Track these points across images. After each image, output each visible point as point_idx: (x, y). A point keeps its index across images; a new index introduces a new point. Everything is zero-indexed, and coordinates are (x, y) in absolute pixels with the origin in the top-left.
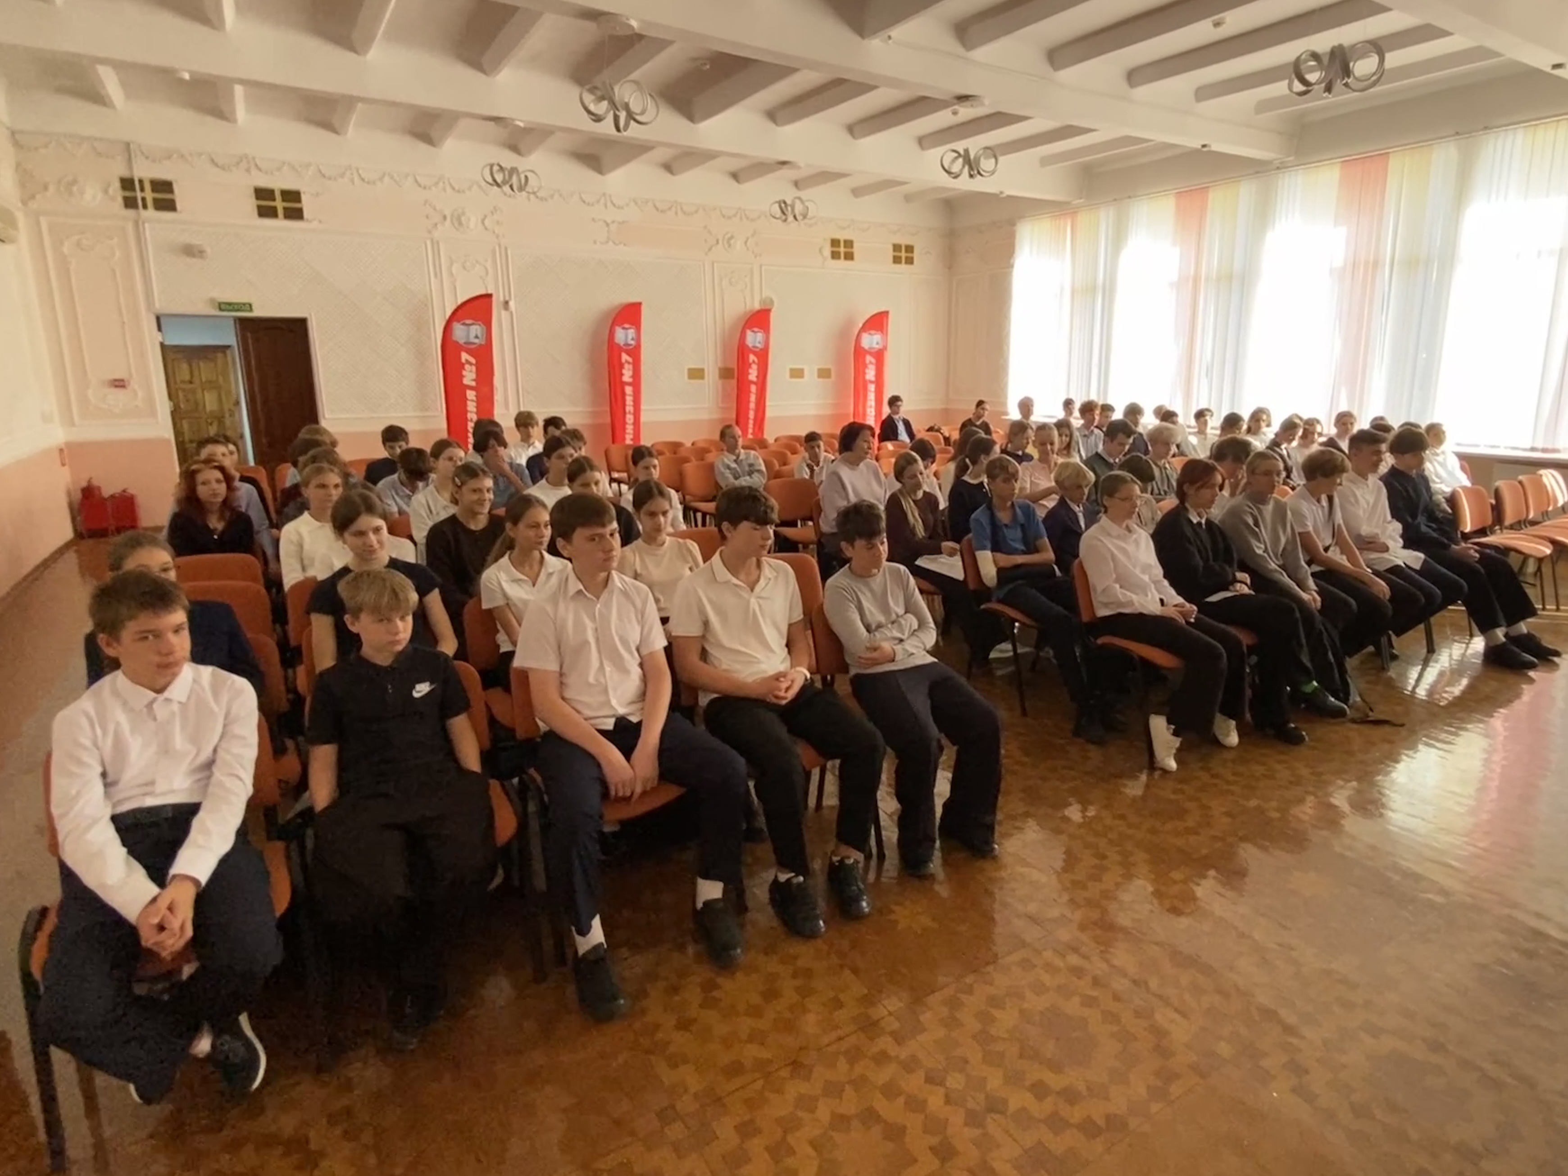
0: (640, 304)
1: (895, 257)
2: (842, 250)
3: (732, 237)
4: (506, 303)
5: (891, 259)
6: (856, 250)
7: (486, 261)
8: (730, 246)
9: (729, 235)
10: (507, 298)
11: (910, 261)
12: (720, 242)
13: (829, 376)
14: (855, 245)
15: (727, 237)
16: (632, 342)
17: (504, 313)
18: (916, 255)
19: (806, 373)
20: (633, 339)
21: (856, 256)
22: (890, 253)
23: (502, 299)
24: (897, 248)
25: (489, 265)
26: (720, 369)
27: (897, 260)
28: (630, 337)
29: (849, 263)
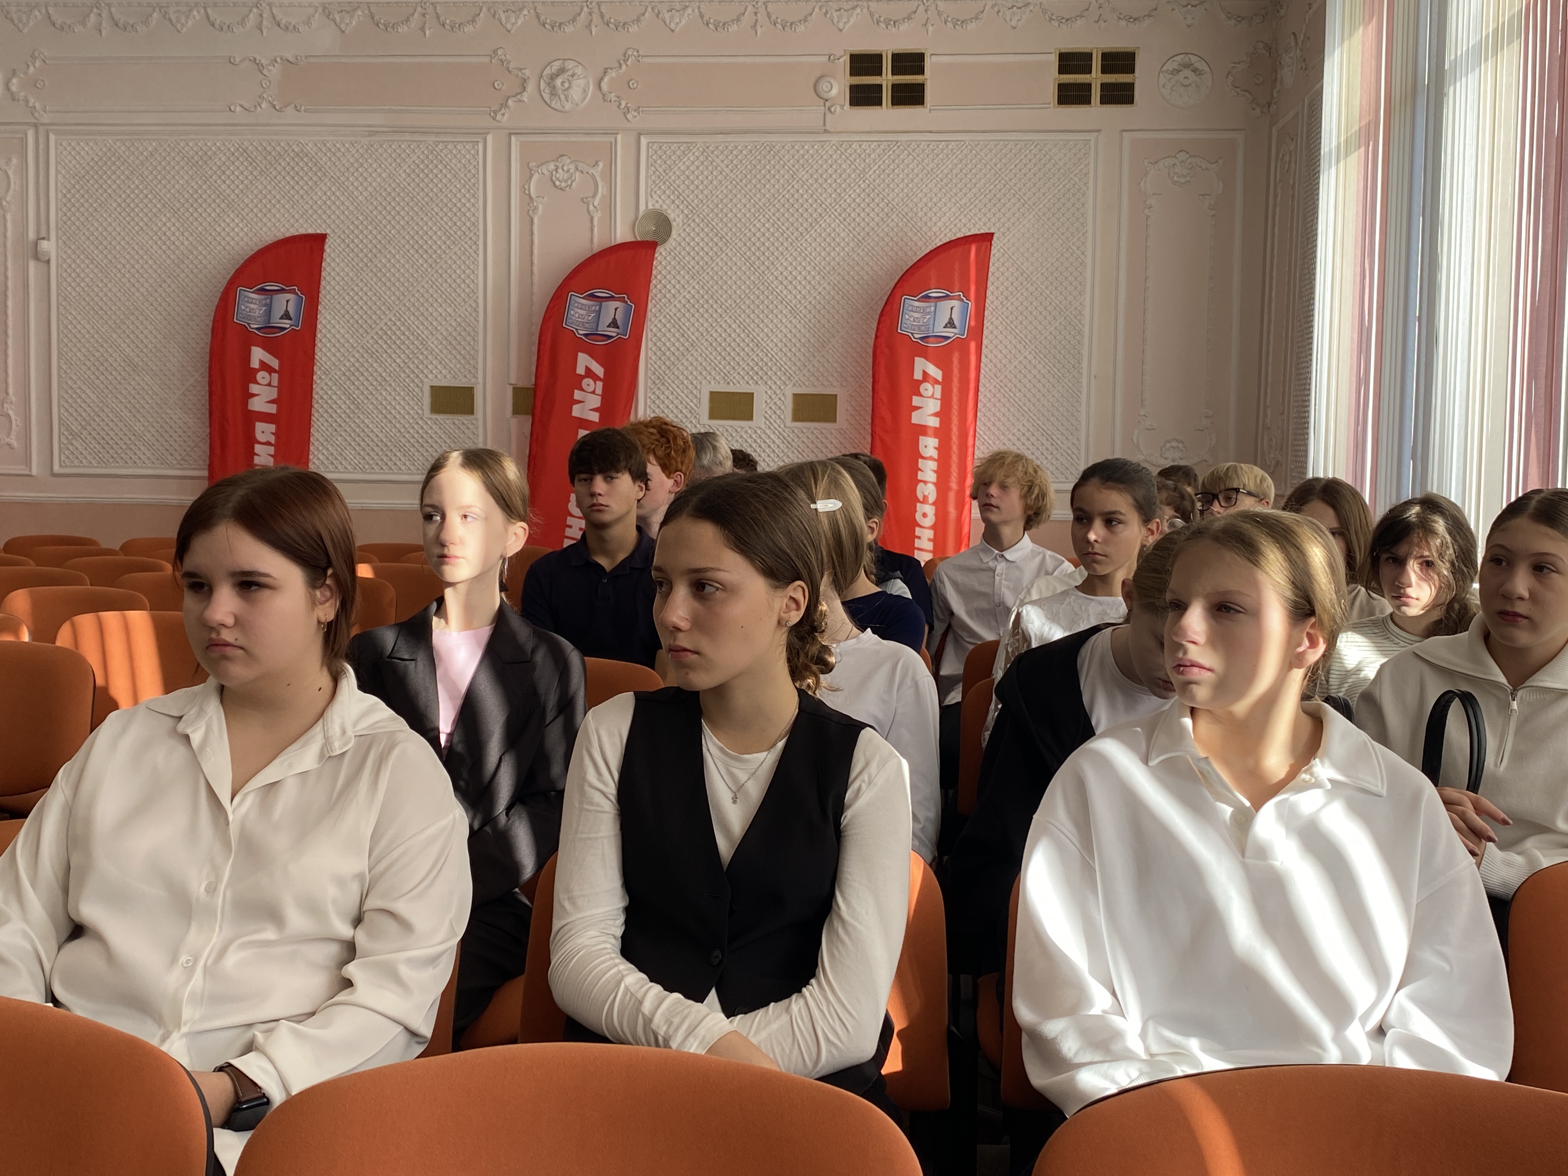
0: (319, 240)
1: (1064, 88)
2: (887, 80)
3: (562, 71)
4: (39, 244)
5: (1052, 93)
6: (930, 78)
8: (554, 93)
9: (556, 65)
10: (42, 235)
11: (1118, 94)
12: (531, 87)
13: (830, 417)
14: (929, 63)
15: (548, 71)
17: (34, 266)
18: (1141, 78)
19: (759, 406)
21: (929, 94)
22: (1050, 79)
23: (31, 236)
24: (1074, 62)
25: (13, 168)
26: (517, 391)
27: (1072, 96)
29: (904, 115)
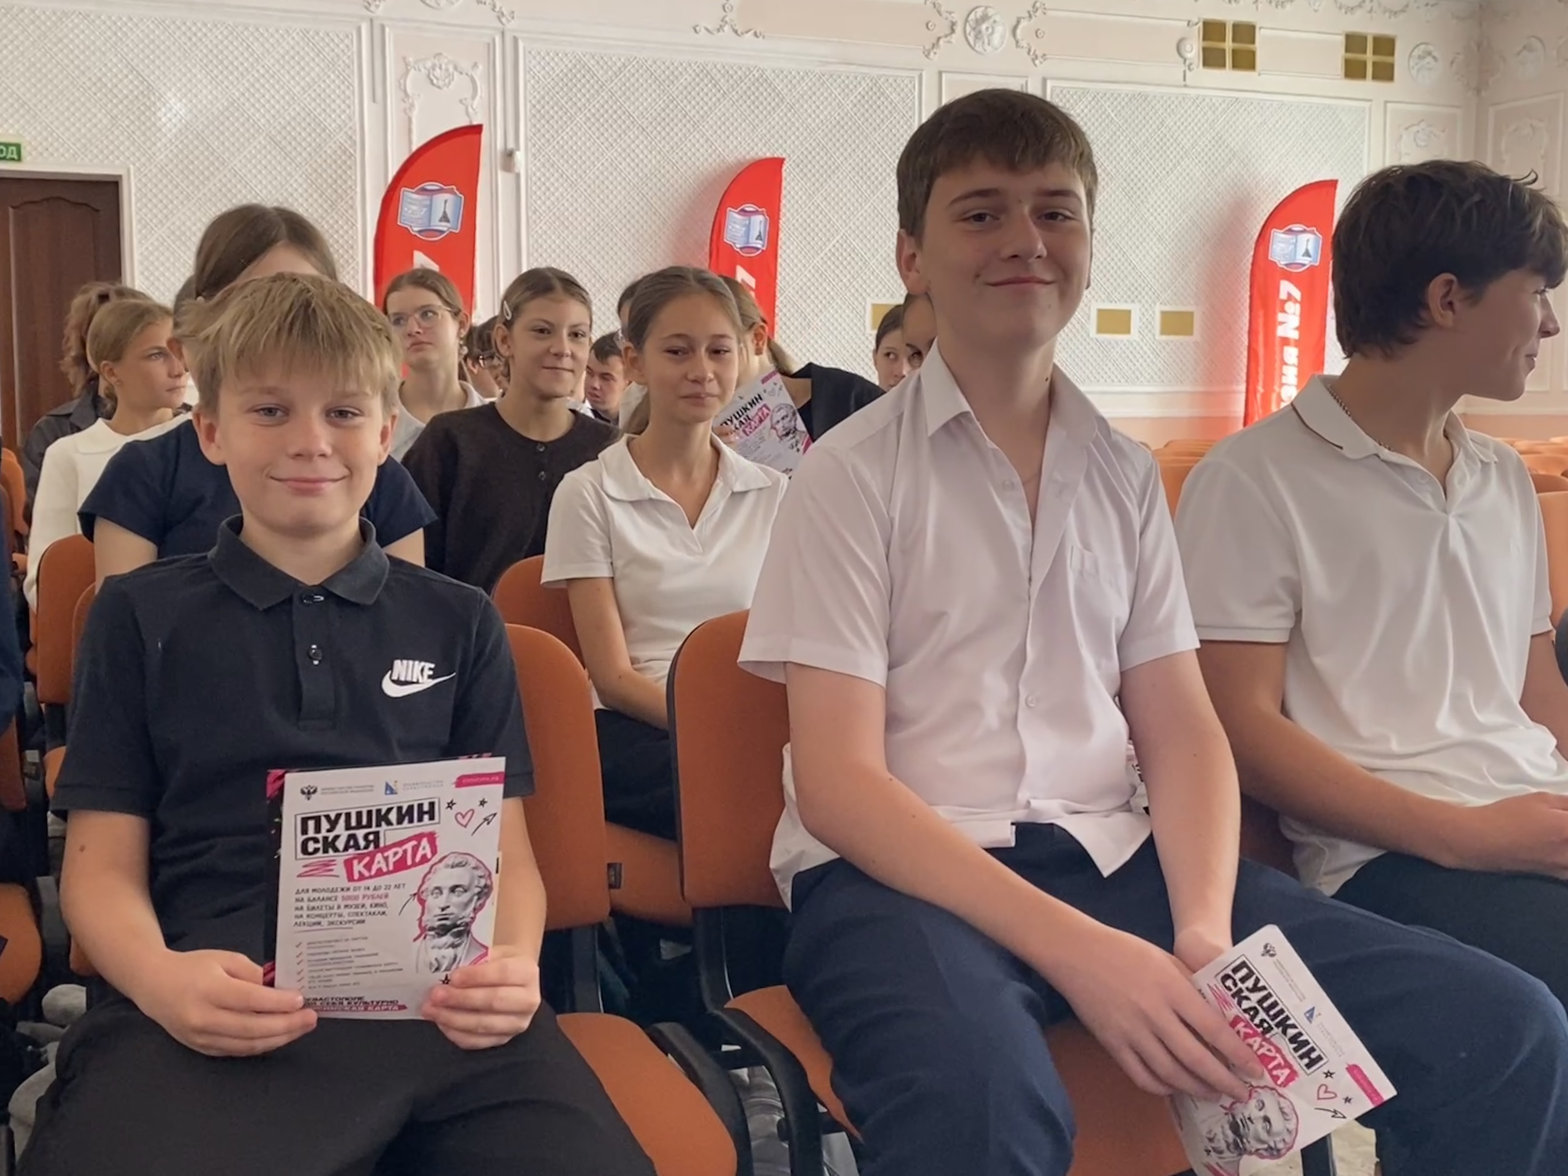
0: (780, 162)
1: (1348, 63)
2: (1229, 45)
3: (985, 18)
4: (509, 155)
5: (1342, 66)
6: (1261, 47)
7: (475, 65)
9: (979, 12)
10: (511, 145)
11: (1385, 73)
12: (959, 29)
13: (1188, 330)
14: (1259, 35)
15: (973, 16)
16: (759, 244)
17: (502, 176)
18: (1400, 60)
19: (1135, 321)
20: (759, 237)
21: (1260, 60)
22: (1339, 54)
23: (500, 145)
24: (1353, 42)
25: (479, 74)
27: (1354, 70)
28: (755, 233)
29: (1241, 77)
